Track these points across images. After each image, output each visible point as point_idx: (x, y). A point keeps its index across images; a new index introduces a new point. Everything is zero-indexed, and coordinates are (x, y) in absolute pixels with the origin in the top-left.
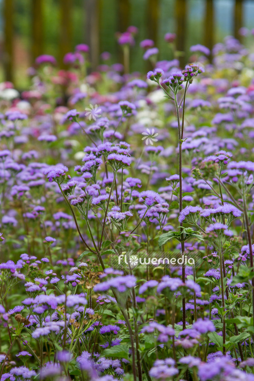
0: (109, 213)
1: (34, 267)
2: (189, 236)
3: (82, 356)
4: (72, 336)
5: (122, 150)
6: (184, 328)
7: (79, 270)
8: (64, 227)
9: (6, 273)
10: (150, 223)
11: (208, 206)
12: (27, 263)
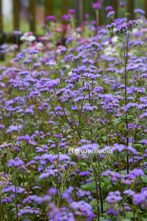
0: (84, 107)
1: (42, 138)
2: (131, 120)
3: (69, 189)
4: (63, 177)
5: (92, 71)
6: (128, 173)
7: (67, 140)
8: (60, 115)
9: (24, 142)
10: (108, 112)
11: (143, 103)
12: (38, 136)
